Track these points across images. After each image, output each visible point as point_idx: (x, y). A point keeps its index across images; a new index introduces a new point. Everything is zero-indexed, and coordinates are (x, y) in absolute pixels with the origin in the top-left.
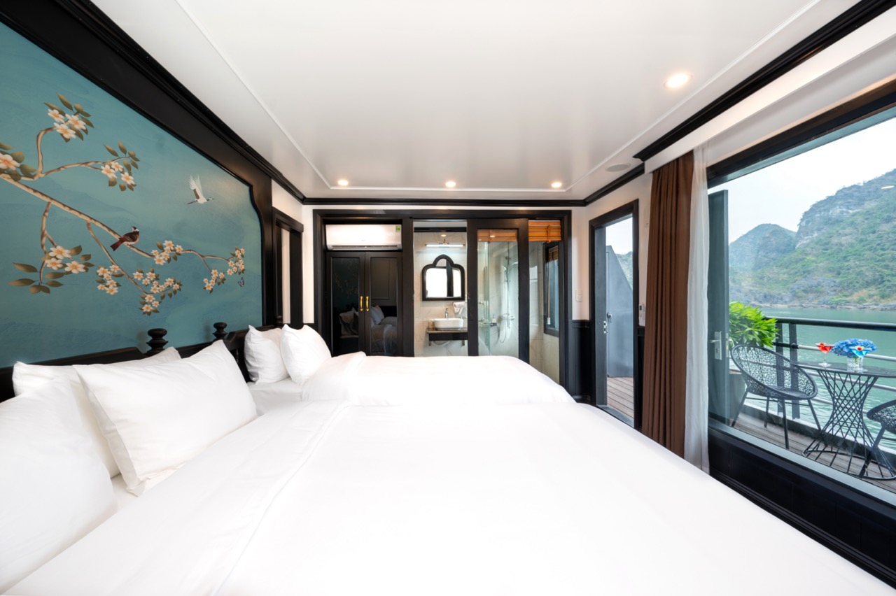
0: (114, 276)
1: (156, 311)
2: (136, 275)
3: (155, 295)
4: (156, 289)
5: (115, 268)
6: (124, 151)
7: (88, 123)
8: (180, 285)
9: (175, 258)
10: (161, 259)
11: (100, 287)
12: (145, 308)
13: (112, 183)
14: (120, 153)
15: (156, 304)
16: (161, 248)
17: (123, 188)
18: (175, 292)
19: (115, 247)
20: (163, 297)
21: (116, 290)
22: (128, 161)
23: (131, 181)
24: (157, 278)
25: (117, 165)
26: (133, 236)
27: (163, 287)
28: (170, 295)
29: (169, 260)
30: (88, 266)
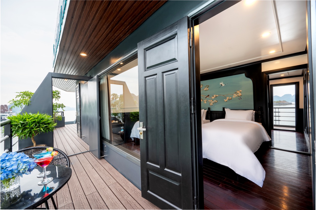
0: (206, 101)
1: (212, 105)
2: (209, 101)
3: (212, 103)
4: (212, 102)
5: (206, 100)
6: (207, 86)
7: (203, 85)
8: (217, 101)
9: (216, 97)
10: (213, 98)
11: (204, 102)
12: (210, 105)
13: (205, 91)
14: (206, 86)
15: (212, 104)
16: (213, 96)
17: (207, 90)
18: (216, 102)
19: (206, 98)
20: (214, 103)
21: (206, 103)
22: (207, 87)
23: (208, 89)
24: (212, 101)
25: (206, 88)
26: (208, 96)
27: (213, 102)
28: (215, 103)
29: (215, 98)
30: (203, 100)
